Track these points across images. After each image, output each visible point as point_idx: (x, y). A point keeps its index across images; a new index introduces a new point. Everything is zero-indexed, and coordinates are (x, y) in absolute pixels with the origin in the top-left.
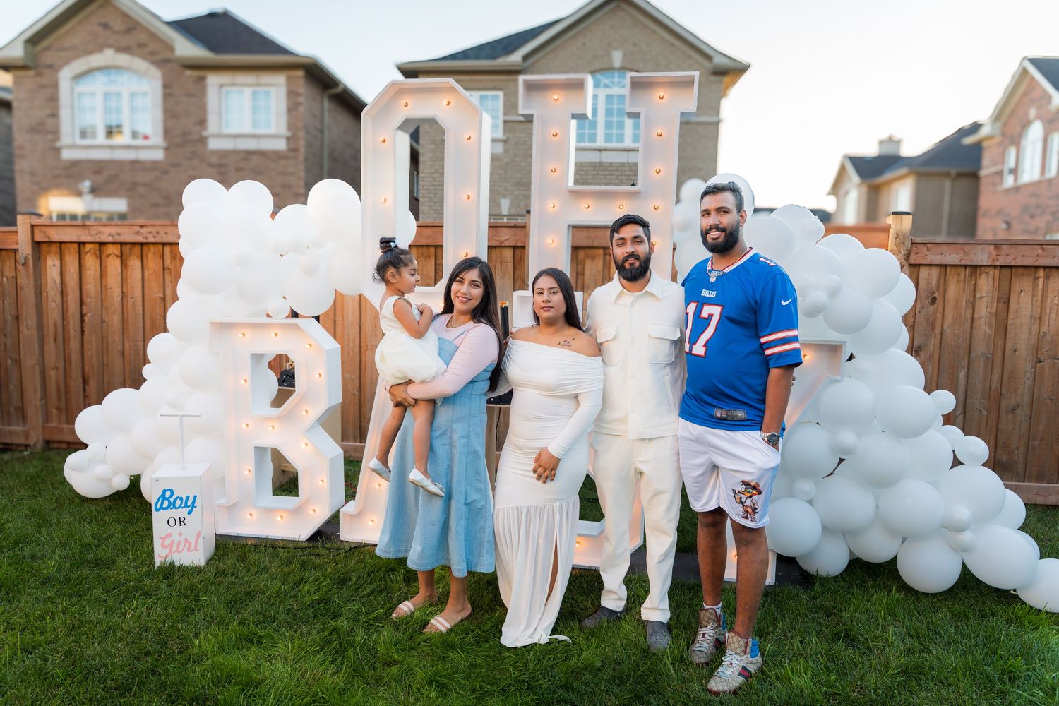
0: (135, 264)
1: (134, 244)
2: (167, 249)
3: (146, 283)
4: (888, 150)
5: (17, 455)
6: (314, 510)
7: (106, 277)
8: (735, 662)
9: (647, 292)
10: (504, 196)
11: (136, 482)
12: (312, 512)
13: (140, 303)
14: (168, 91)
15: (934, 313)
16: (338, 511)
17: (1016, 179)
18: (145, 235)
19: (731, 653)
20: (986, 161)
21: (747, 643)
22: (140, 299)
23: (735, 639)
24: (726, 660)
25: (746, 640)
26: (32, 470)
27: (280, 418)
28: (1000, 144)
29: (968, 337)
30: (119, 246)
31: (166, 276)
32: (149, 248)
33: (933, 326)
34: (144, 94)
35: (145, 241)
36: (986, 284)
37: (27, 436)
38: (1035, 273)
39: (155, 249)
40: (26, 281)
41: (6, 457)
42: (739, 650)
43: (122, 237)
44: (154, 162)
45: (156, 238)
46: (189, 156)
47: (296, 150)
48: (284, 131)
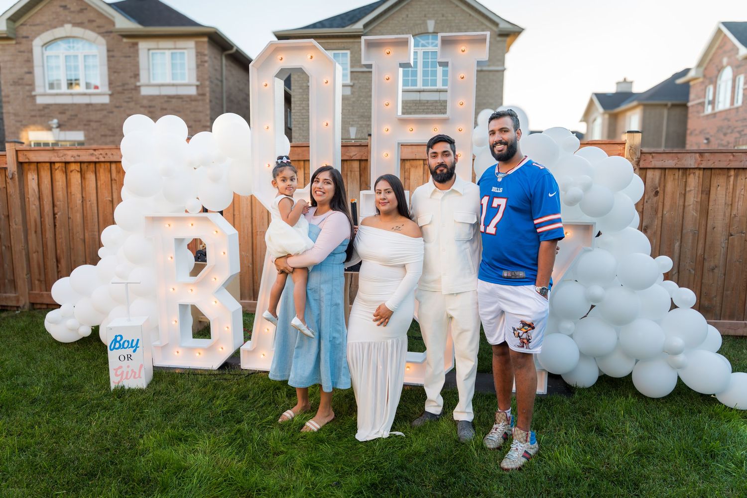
0: (91, 177)
1: (90, 162)
2: (113, 166)
3: (99, 190)
4: (623, 89)
5: (11, 313)
6: (222, 348)
7: (70, 186)
8: (519, 447)
9: (453, 190)
10: (352, 126)
11: (96, 330)
12: (221, 350)
13: (95, 205)
14: (111, 54)
15: (657, 202)
16: (240, 349)
17: (713, 108)
18: (97, 156)
19: (517, 442)
20: (692, 96)
21: (527, 434)
22: (95, 202)
23: (519, 432)
24: (513, 447)
25: (527, 432)
26: (22, 324)
27: (196, 284)
28: (703, 83)
29: (681, 218)
30: (79, 164)
31: (113, 185)
32: (100, 165)
33: (656, 212)
34: (94, 56)
35: (97, 160)
36: (693, 181)
37: (18, 300)
38: (728, 172)
39: (104, 166)
40: (13, 190)
41: (4, 315)
42: (522, 440)
43: (81, 157)
44: (103, 105)
45: (106, 158)
46: (127, 100)
47: (203, 95)
48: (194, 81)
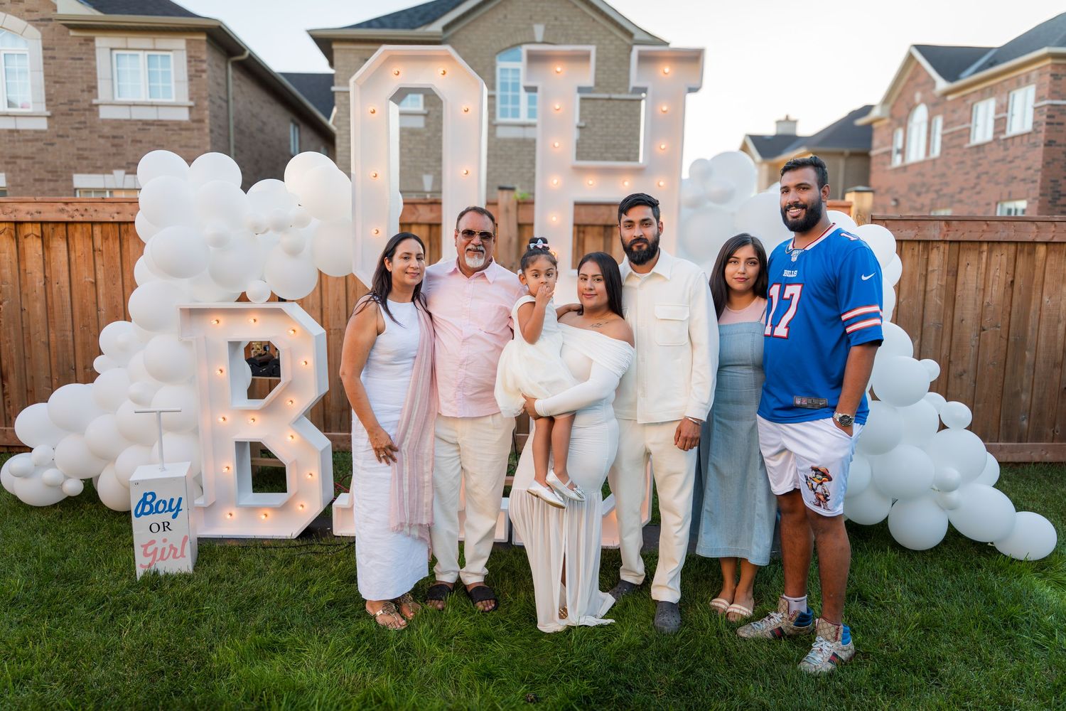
0: (59, 246)
1: (57, 223)
2: (97, 229)
3: (73, 267)
4: (785, 130)
6: (302, 506)
7: (24, 260)
8: (825, 648)
9: (654, 273)
10: (427, 172)
11: (90, 485)
12: (301, 508)
13: (67, 289)
14: (50, 53)
16: (330, 505)
17: (903, 159)
19: (821, 639)
20: (876, 142)
21: (838, 629)
22: (67, 284)
23: (825, 625)
24: (816, 647)
25: (837, 626)
27: (264, 411)
28: (889, 125)
30: (39, 225)
31: (97, 258)
32: (76, 227)
34: (22, 56)
35: (71, 219)
36: (937, 258)
38: (980, 247)
39: (82, 228)
42: (829, 637)
43: (42, 214)
44: (36, 131)
45: (85, 217)
46: (77, 125)
47: (201, 121)
48: (185, 100)
